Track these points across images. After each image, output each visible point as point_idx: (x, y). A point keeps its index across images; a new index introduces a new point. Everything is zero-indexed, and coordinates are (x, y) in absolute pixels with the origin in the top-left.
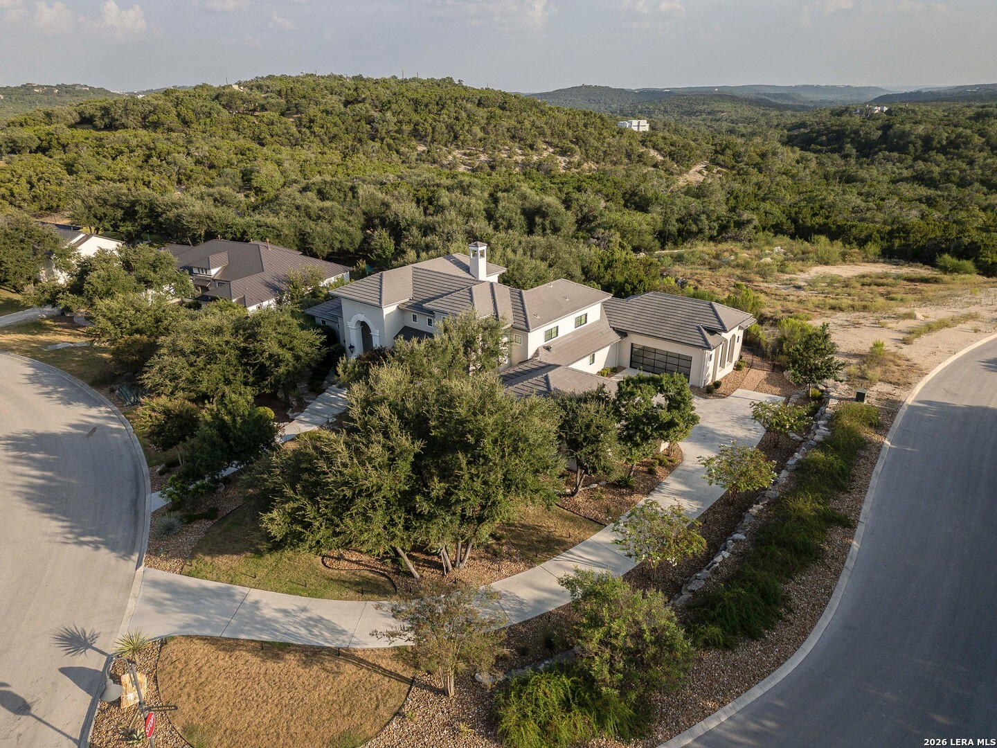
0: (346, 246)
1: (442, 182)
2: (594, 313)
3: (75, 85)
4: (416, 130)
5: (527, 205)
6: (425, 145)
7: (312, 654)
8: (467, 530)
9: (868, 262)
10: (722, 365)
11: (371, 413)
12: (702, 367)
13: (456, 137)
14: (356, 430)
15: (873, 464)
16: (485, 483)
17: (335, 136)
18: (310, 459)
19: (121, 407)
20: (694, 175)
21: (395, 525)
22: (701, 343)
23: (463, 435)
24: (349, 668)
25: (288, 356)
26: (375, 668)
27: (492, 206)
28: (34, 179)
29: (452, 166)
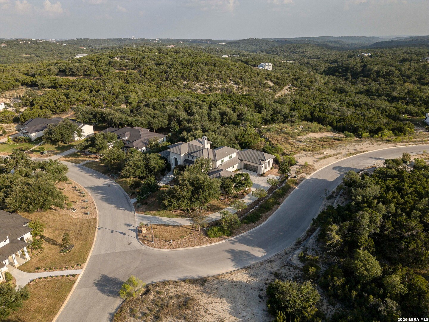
0: (163, 126)
1: (193, 101)
2: (234, 155)
3: (36, 40)
4: (182, 76)
5: (221, 111)
6: (186, 81)
7: (174, 226)
8: (202, 205)
9: (328, 132)
10: (266, 168)
11: (184, 182)
12: (260, 169)
13: (197, 78)
14: (181, 185)
15: (291, 192)
16: (205, 195)
17: (154, 79)
18: (172, 191)
19: (113, 179)
20: (285, 91)
21: (188, 203)
22: (259, 163)
23: (201, 186)
24: (181, 228)
25: (157, 167)
26: (186, 228)
27: (210, 112)
28: (56, 101)
29: (196, 90)
